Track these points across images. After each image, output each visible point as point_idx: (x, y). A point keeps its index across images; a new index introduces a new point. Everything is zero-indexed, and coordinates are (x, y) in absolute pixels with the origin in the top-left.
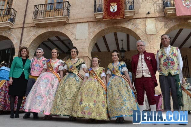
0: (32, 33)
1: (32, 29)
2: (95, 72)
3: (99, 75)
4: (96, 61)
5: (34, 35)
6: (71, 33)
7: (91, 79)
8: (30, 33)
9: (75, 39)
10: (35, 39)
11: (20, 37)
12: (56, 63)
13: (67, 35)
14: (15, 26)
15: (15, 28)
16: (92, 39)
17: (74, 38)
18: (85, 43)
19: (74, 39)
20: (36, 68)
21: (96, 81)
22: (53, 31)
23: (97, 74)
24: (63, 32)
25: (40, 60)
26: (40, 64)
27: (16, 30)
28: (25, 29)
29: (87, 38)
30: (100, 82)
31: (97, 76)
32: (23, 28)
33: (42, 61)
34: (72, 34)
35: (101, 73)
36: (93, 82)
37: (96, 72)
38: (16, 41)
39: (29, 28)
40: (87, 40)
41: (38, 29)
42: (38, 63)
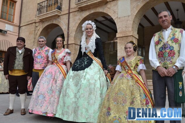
0: (77, 18)
1: (76, 13)
2: (128, 64)
3: (134, 68)
4: (130, 48)
5: (79, 19)
6: (113, 12)
7: (123, 76)
8: (76, 17)
9: (118, 17)
10: (80, 23)
11: (67, 23)
12: (61, 53)
13: (109, 14)
14: (62, 13)
15: (63, 15)
16: (135, 14)
17: (116, 16)
18: (128, 20)
19: (116, 18)
20: (38, 60)
21: (130, 78)
22: (95, 12)
23: (132, 67)
24: (105, 12)
25: (42, 50)
26: (43, 56)
27: (64, 16)
28: (71, 14)
29: (130, 14)
30: (136, 79)
31: (131, 70)
32: (69, 13)
33: (45, 52)
34: (115, 12)
35: (137, 65)
36: (125, 81)
37: (130, 63)
38: (65, 27)
39: (74, 13)
40: (130, 17)
41: (81, 13)
42: (40, 54)
